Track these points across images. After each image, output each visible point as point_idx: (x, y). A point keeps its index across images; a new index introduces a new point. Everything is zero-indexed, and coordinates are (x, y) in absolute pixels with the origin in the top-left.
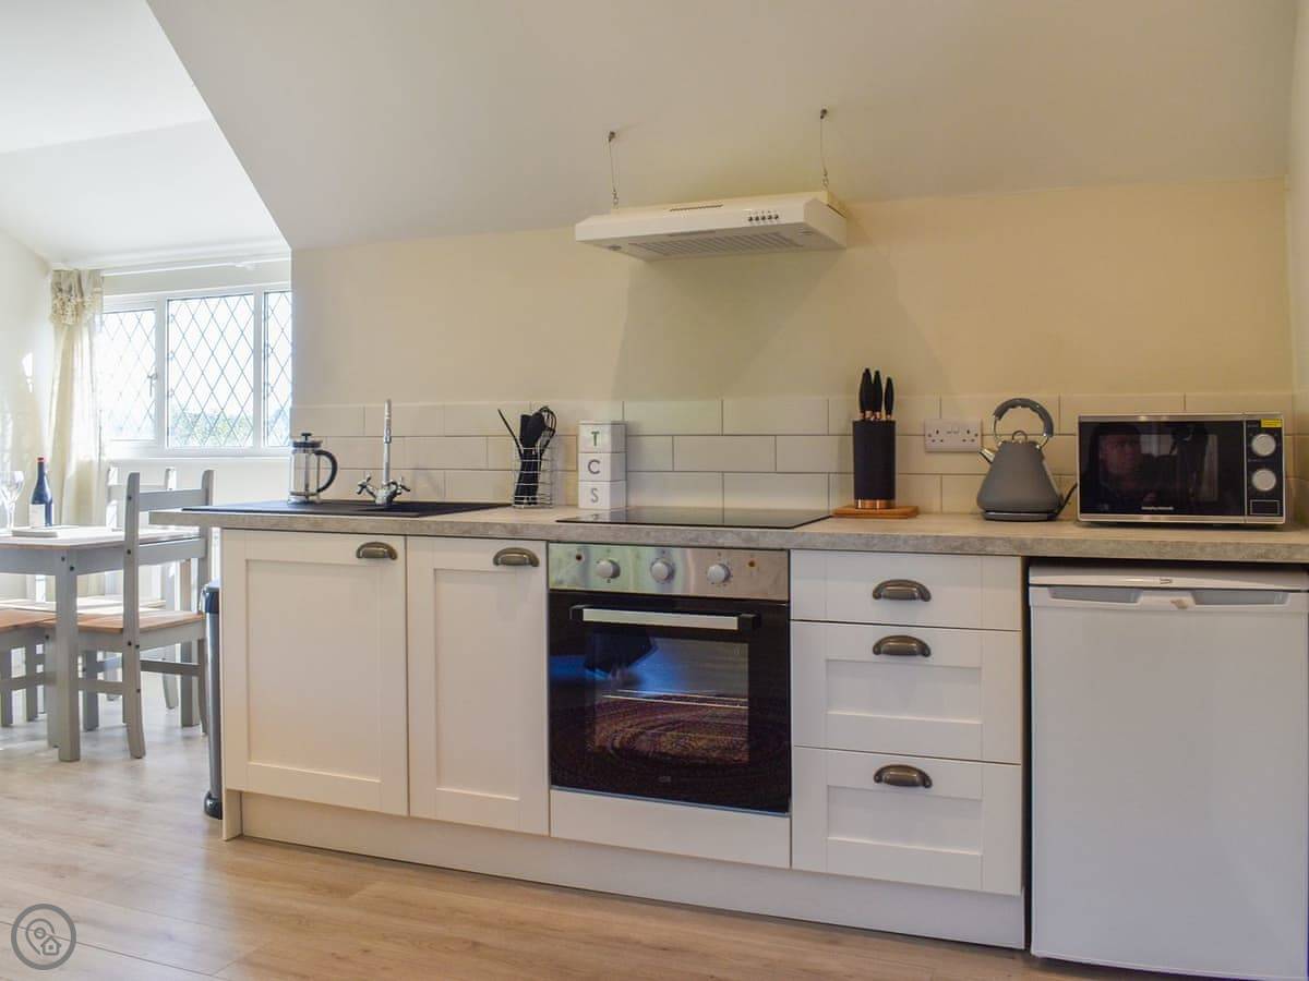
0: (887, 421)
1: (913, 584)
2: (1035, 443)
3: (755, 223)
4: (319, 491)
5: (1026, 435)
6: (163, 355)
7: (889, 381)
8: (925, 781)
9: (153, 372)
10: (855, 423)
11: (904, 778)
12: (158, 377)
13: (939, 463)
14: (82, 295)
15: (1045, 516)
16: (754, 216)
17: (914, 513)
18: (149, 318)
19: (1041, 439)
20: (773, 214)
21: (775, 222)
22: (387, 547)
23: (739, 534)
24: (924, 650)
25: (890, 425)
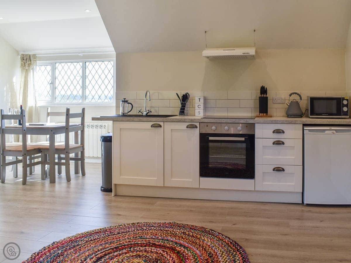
0: (266, 97)
1: (280, 130)
2: (298, 102)
3: (244, 54)
4: (128, 112)
5: (296, 100)
6: (54, 78)
7: (266, 88)
8: (283, 170)
9: (50, 82)
10: (259, 97)
11: (279, 169)
12: (53, 83)
13: (276, 106)
14: (31, 61)
15: (300, 117)
16: (244, 53)
17: (271, 117)
18: (49, 68)
19: (299, 101)
20: (248, 53)
21: (249, 54)
22: (159, 124)
23: (244, 120)
24: (283, 143)
25: (267, 98)
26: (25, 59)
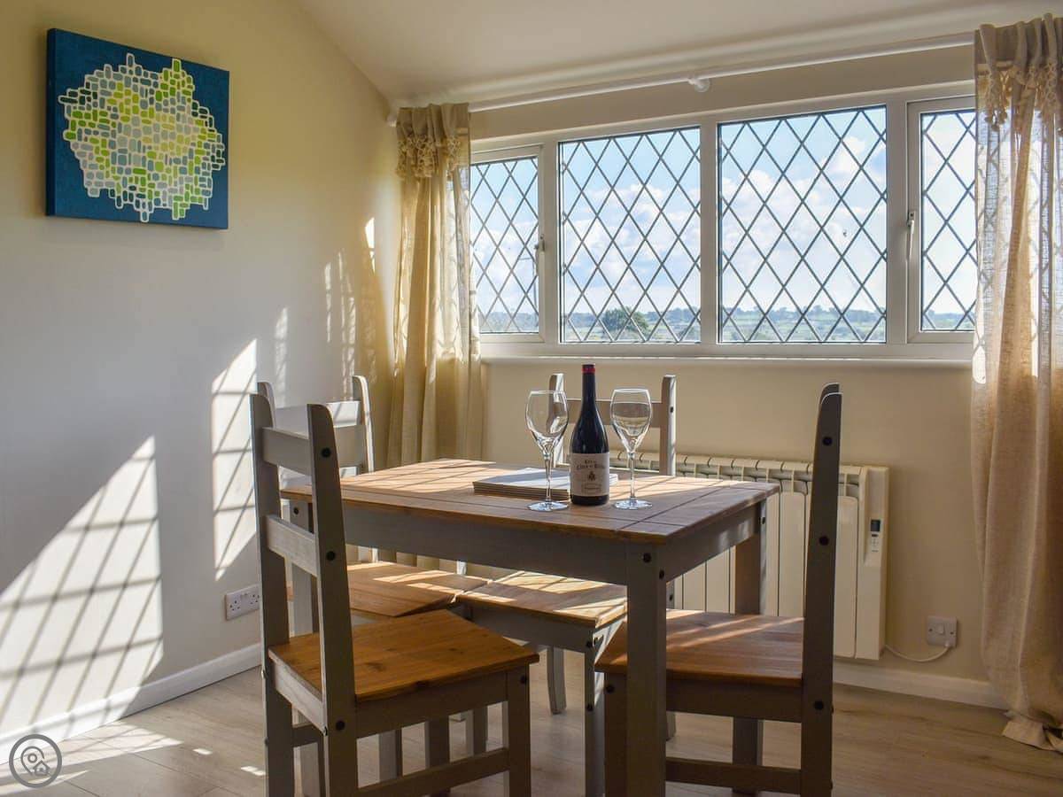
12: (547, 245)
26: (417, 130)
